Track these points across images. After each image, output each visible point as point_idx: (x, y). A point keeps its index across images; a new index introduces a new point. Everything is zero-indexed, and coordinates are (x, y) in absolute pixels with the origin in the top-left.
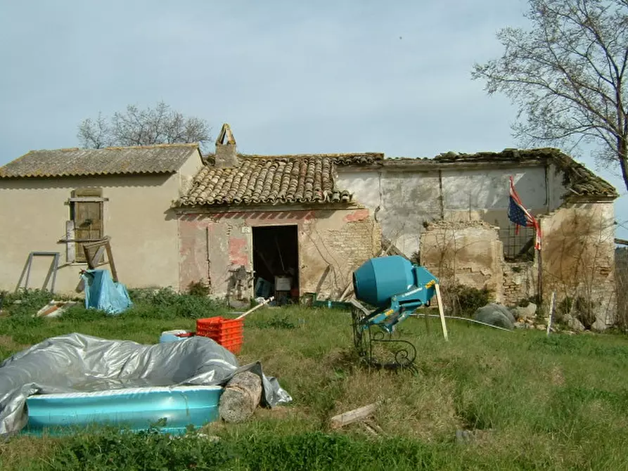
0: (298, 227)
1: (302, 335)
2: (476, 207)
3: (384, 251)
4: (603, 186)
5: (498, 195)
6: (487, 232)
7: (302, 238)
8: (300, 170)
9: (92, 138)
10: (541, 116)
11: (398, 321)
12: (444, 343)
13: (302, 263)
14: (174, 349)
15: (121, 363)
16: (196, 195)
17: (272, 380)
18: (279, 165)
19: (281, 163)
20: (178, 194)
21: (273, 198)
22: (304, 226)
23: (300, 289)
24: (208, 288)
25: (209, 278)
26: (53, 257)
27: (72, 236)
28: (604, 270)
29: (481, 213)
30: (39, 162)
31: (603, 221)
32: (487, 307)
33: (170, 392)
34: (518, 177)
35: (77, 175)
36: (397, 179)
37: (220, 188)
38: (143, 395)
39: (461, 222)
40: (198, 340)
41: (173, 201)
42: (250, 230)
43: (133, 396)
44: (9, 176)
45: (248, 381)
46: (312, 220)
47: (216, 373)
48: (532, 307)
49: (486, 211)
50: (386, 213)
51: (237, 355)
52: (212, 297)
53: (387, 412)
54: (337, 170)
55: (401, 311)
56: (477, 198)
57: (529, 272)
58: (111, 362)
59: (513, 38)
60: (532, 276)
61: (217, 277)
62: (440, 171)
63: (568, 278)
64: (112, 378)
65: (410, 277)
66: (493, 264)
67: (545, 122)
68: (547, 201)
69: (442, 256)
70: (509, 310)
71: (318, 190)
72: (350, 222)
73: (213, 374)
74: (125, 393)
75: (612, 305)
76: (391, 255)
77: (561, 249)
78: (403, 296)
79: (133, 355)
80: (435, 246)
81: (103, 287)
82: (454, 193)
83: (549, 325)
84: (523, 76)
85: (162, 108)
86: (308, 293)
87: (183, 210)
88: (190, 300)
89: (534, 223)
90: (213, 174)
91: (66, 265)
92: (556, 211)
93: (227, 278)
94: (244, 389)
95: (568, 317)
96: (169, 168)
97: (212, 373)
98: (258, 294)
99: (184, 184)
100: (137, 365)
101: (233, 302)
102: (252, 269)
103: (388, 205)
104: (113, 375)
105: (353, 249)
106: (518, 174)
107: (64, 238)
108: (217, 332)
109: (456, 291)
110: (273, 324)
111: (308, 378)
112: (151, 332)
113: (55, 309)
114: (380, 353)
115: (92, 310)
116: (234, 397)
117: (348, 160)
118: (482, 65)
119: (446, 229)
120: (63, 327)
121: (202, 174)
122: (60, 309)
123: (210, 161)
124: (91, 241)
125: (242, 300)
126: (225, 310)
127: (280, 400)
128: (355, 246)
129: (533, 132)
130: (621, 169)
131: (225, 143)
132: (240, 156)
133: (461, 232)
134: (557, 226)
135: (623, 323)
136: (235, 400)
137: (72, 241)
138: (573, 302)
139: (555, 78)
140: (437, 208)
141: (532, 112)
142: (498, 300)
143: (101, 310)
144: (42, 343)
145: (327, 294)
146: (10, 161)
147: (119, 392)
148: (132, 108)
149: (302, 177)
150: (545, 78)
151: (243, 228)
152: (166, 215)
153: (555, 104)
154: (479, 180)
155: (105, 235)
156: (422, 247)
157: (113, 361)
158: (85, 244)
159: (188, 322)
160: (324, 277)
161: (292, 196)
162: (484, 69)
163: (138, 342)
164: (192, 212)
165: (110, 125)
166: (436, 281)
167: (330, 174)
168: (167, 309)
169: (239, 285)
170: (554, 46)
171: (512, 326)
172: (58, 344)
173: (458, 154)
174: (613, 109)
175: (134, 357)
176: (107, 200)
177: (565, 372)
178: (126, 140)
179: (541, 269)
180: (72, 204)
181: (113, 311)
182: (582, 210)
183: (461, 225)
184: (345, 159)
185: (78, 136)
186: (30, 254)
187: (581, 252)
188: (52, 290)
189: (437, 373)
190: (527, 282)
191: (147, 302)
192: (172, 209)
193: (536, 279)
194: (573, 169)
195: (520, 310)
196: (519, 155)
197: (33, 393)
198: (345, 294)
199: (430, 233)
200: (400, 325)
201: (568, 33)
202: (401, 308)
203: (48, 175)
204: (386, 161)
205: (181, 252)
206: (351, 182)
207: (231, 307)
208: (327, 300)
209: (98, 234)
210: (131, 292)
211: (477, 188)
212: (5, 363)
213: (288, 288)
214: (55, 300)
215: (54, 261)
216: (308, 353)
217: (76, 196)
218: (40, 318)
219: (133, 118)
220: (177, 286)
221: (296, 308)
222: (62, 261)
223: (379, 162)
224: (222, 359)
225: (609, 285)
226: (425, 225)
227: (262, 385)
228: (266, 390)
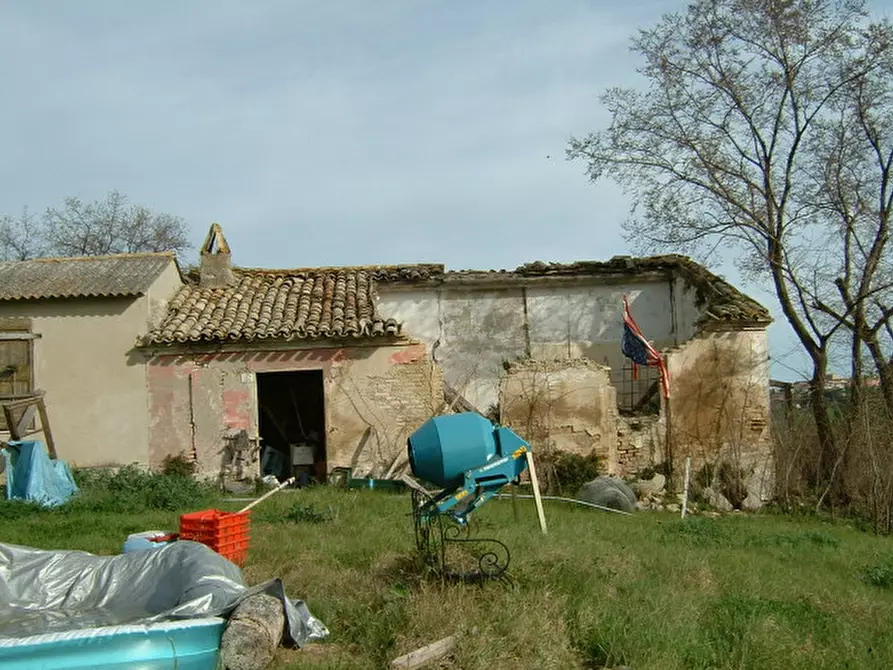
0: (325, 373)
1: (334, 532)
2: (576, 338)
3: (447, 405)
4: (751, 307)
5: (605, 322)
6: (593, 374)
7: (329, 387)
8: (325, 289)
9: (13, 245)
10: (664, 211)
11: (474, 507)
12: (542, 537)
13: (329, 423)
14: (148, 562)
15: (66, 585)
16: (173, 327)
17: (298, 605)
18: (294, 283)
19: (297, 280)
20: (146, 327)
21: (287, 330)
22: (332, 370)
23: (329, 462)
24: (192, 464)
25: (194, 449)
28: (757, 423)
29: (583, 347)
31: (752, 356)
32: (596, 481)
33: (146, 632)
34: (634, 295)
37: (209, 317)
39: (556, 361)
40: (184, 547)
41: (138, 338)
42: (253, 378)
43: (90, 641)
45: (264, 608)
46: (344, 363)
47: (213, 598)
48: (659, 480)
49: (589, 344)
50: (450, 349)
51: (242, 567)
52: (199, 477)
53: (474, 648)
54: (378, 289)
55: (477, 492)
56: (577, 325)
57: (654, 430)
58: (50, 584)
59: (622, 103)
60: (658, 435)
61: (206, 449)
62: (524, 289)
63: (708, 437)
64: (51, 609)
65: (490, 443)
66: (603, 420)
67: (670, 218)
68: (673, 329)
69: (532, 410)
70: (627, 484)
71: (351, 319)
72: (399, 364)
73: (210, 600)
74: (77, 637)
75: (768, 473)
76: (459, 412)
77: (696, 396)
78: (481, 471)
79: (84, 574)
80: (521, 396)
81: (34, 468)
82: (545, 319)
83: (684, 505)
84: (637, 155)
85: (116, 200)
86: (340, 468)
87: (155, 350)
88: (166, 481)
89: (659, 360)
90: (198, 297)
92: (688, 342)
93: (221, 449)
94: (258, 622)
95: (709, 491)
96: (132, 288)
97: (209, 597)
98: (266, 471)
99: (154, 311)
100: (92, 587)
101: (228, 482)
102: (257, 435)
103: (451, 338)
104: (54, 603)
105: (403, 402)
106: (632, 292)
108: (211, 533)
109: (552, 459)
110: (291, 517)
111: (351, 598)
112: (109, 533)
114: (455, 557)
115: (18, 502)
116: (244, 635)
117: (393, 274)
118: (581, 140)
119: (536, 371)
121: (182, 297)
123: (192, 278)
124: (16, 399)
125: (242, 480)
126: (218, 496)
127: (311, 635)
128: (405, 399)
129: (653, 232)
130: (774, 284)
131: (214, 252)
132: (236, 270)
133: (557, 376)
134: (690, 365)
135: (784, 498)
136: (245, 638)
138: (715, 471)
139: (682, 159)
140: (520, 340)
141: (652, 206)
142: (611, 471)
143: (31, 501)
145: (367, 468)
147: (68, 636)
148: (73, 201)
149: (327, 299)
150: (668, 157)
151: (243, 375)
152: (128, 357)
153: (684, 194)
154: (580, 301)
155: (36, 388)
156: (502, 399)
157: (54, 583)
158: (6, 403)
159: (162, 516)
160: (362, 444)
161: (314, 328)
162: (583, 144)
163: (90, 552)
164: (166, 353)
165: (41, 225)
166: (528, 447)
167: (367, 294)
168: (132, 497)
169: (239, 459)
170: (678, 114)
171: (632, 508)
173: (548, 265)
174: (761, 200)
175: (85, 576)
176: (40, 336)
177: (716, 574)
178: (65, 247)
179: (669, 425)
181: (49, 503)
182: (723, 341)
183: (556, 365)
184: (389, 273)
187: (724, 401)
189: (539, 585)
190: (651, 444)
191: (101, 488)
192: (138, 348)
193: (663, 439)
194: (709, 283)
195: (642, 484)
196: (633, 266)
198: (393, 467)
199: (513, 377)
200: (478, 512)
201: (696, 97)
202: (478, 488)
204: (446, 276)
205: (150, 411)
206: (400, 304)
207: (227, 492)
208: (367, 477)
209: (26, 387)
210: (76, 473)
211: (577, 312)
213: (310, 461)
216: (347, 560)
219: (76, 215)
220: (145, 461)
221: (324, 491)
223: (437, 276)
224: (222, 576)
225: (763, 444)
226: (507, 366)
227: (285, 612)
228: (290, 622)
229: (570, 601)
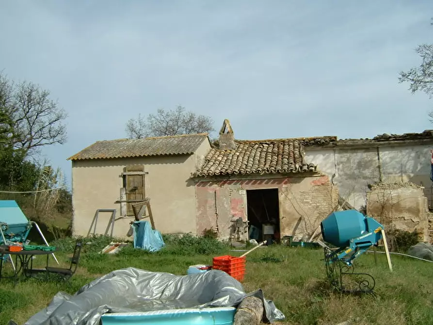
0: (279, 190)
1: (286, 267)
2: (405, 172)
3: (339, 206)
5: (421, 164)
6: (415, 191)
7: (281, 197)
8: (278, 150)
9: (135, 132)
11: (354, 257)
12: (390, 273)
13: (281, 214)
14: (198, 279)
15: (162, 288)
16: (207, 168)
17: (270, 302)
18: (263, 147)
19: (265, 145)
20: (195, 168)
21: (261, 170)
22: (283, 189)
23: (281, 233)
24: (216, 233)
25: (217, 226)
26: (111, 213)
27: (125, 198)
29: (409, 176)
30: (102, 149)
32: (417, 245)
33: (200, 312)
35: (127, 157)
36: (346, 154)
37: (224, 163)
38: (181, 314)
39: (395, 184)
40: (215, 273)
41: (191, 173)
42: (245, 192)
43: (175, 315)
44: (83, 158)
45: (254, 304)
46: (288, 185)
47: (230, 297)
49: (412, 175)
50: (340, 178)
51: (242, 283)
52: (220, 239)
54: (304, 149)
55: (356, 250)
56: (406, 165)
58: (155, 288)
59: (428, 52)
61: (223, 226)
62: (378, 148)
64: (155, 299)
65: (363, 225)
66: (421, 214)
69: (382, 209)
71: (291, 164)
72: (316, 186)
74: (169, 313)
76: (346, 209)
78: (358, 239)
80: (377, 202)
81: (145, 234)
82: (389, 163)
85: (180, 109)
86: (286, 236)
87: (199, 179)
88: (204, 241)
90: (218, 154)
91: (121, 218)
93: (230, 226)
94: (251, 310)
96: (188, 151)
97: (227, 297)
98: (251, 237)
99: (198, 161)
100: (173, 290)
101: (234, 242)
102: (247, 220)
103: (342, 173)
104: (156, 297)
105: (318, 204)
107: (119, 200)
108: (227, 266)
109: (394, 234)
110: (264, 260)
111: (295, 300)
112: (179, 265)
113: (113, 249)
114: (347, 282)
115: (138, 249)
116: (245, 316)
117: (312, 142)
118: (406, 72)
119: (385, 189)
120: (119, 261)
121: (211, 154)
122: (117, 248)
123: (216, 145)
124: (138, 202)
125: (240, 242)
126: (228, 248)
127: (277, 317)
131: (226, 131)
132: (236, 141)
133: (396, 191)
136: (245, 318)
137: (125, 201)
140: (376, 173)
142: (425, 240)
143: (144, 249)
144: (108, 274)
145: (300, 237)
146: (83, 149)
148: (161, 111)
149: (280, 154)
151: (240, 191)
152: (187, 183)
154: (408, 153)
155: (146, 197)
156: (368, 203)
157: (157, 287)
158: (133, 204)
159: (204, 257)
160: (298, 224)
161: (274, 168)
162: (408, 74)
163: (172, 273)
164: (204, 181)
165: (147, 122)
166: (382, 227)
167: (299, 152)
168: (189, 248)
169: (238, 231)
172: (119, 275)
173: (390, 135)
175: (170, 284)
176: (148, 173)
178: (157, 132)
180: (124, 177)
181: (152, 250)
183: (395, 186)
184: (310, 141)
185: (126, 130)
186: (97, 211)
188: (111, 235)
189: (390, 297)
191: (175, 243)
192: (191, 179)
197: (105, 312)
198: (313, 236)
199: (373, 192)
200: (357, 260)
202: (357, 248)
203: (108, 157)
204: (338, 142)
205: (197, 208)
207: (233, 247)
208: (300, 241)
209: (142, 196)
210: (164, 236)
211: (405, 159)
212: (84, 288)
213: (272, 232)
214: (114, 242)
215: (112, 215)
216: (293, 283)
217: (127, 171)
218: (104, 254)
219: (162, 117)
220: (196, 233)
221: (279, 247)
222: (117, 215)
223: (334, 142)
224: (233, 287)
226: (370, 187)
227: (264, 306)
228: (266, 310)
229: (406, 306)
